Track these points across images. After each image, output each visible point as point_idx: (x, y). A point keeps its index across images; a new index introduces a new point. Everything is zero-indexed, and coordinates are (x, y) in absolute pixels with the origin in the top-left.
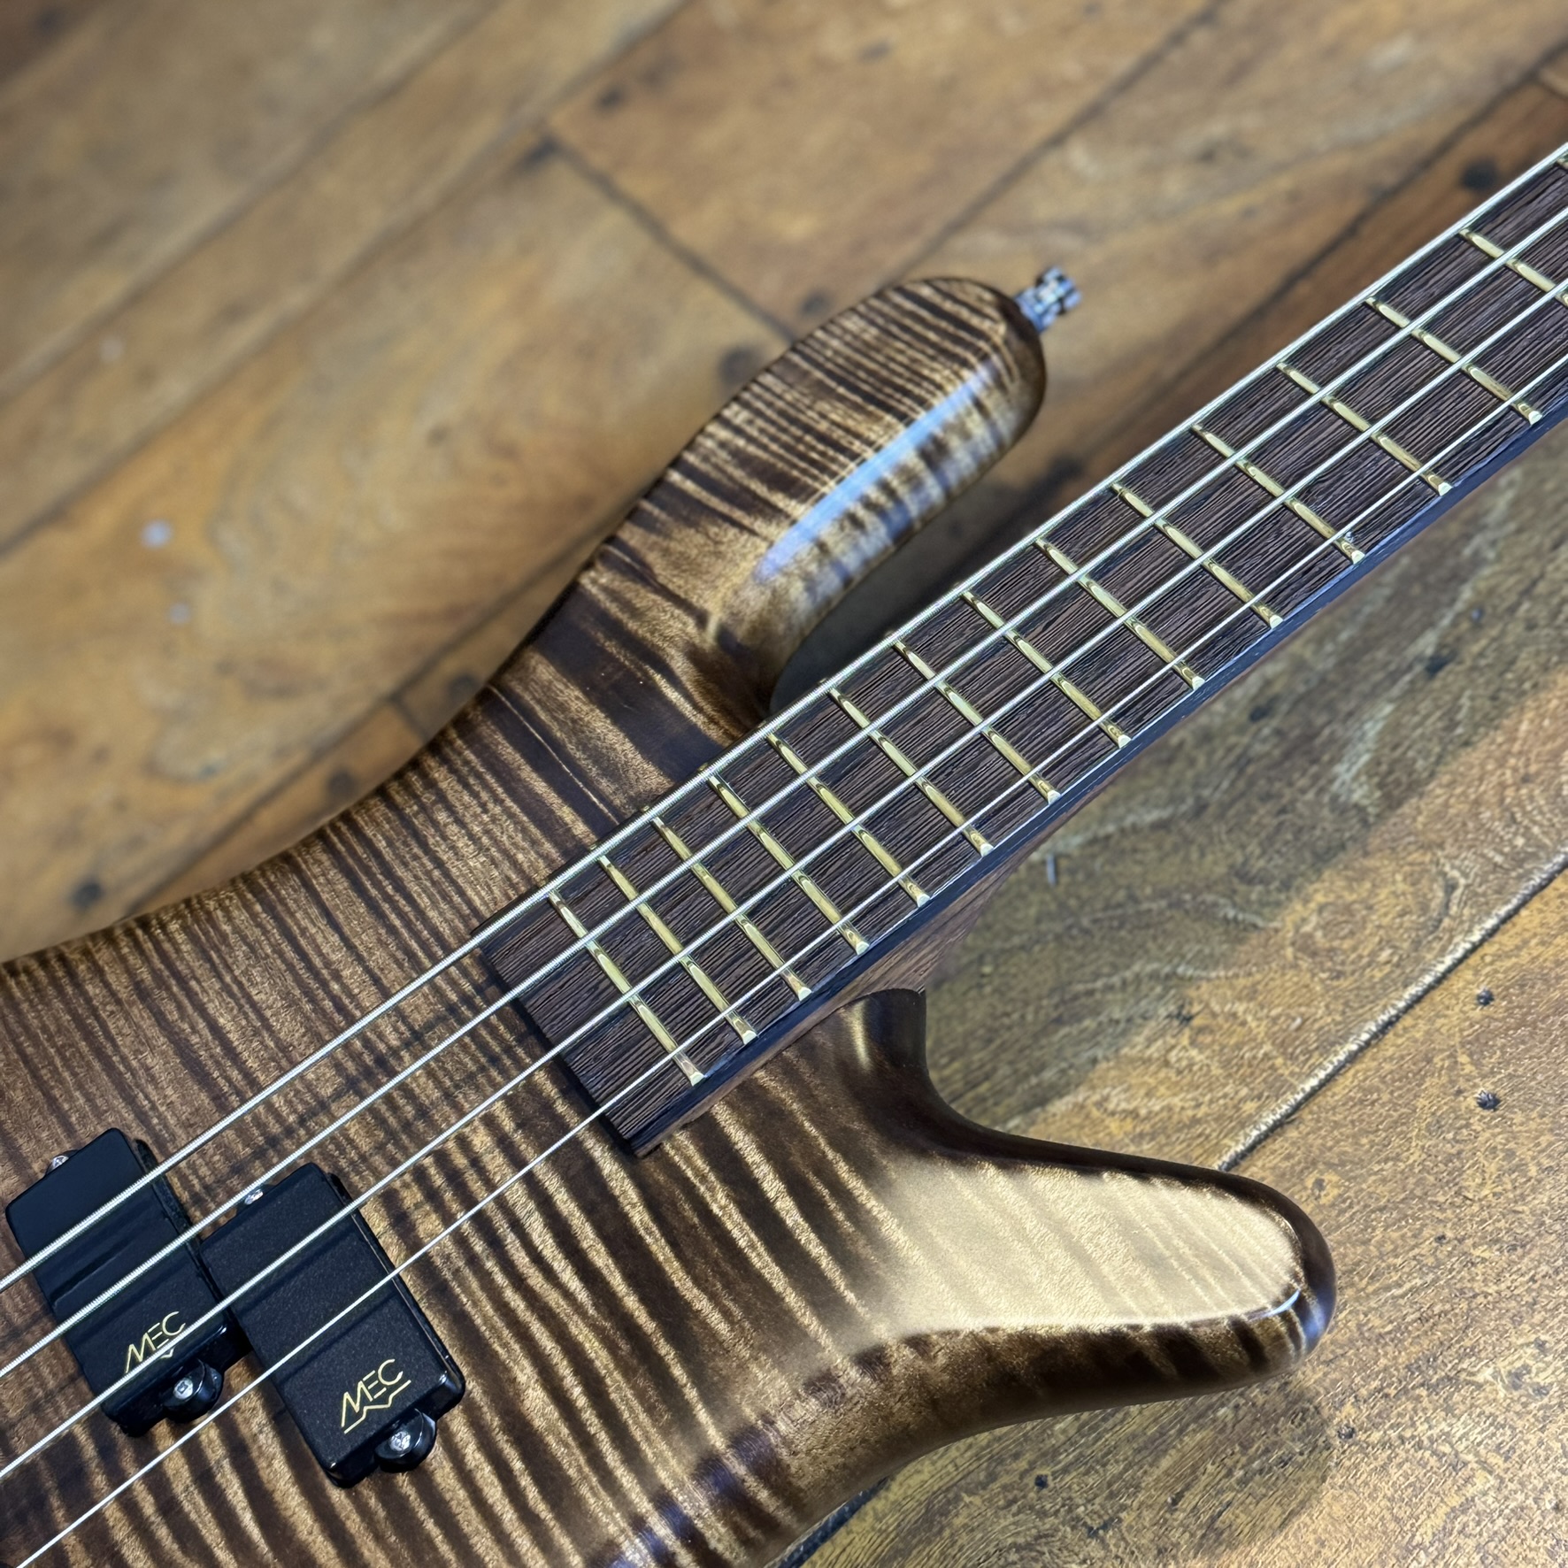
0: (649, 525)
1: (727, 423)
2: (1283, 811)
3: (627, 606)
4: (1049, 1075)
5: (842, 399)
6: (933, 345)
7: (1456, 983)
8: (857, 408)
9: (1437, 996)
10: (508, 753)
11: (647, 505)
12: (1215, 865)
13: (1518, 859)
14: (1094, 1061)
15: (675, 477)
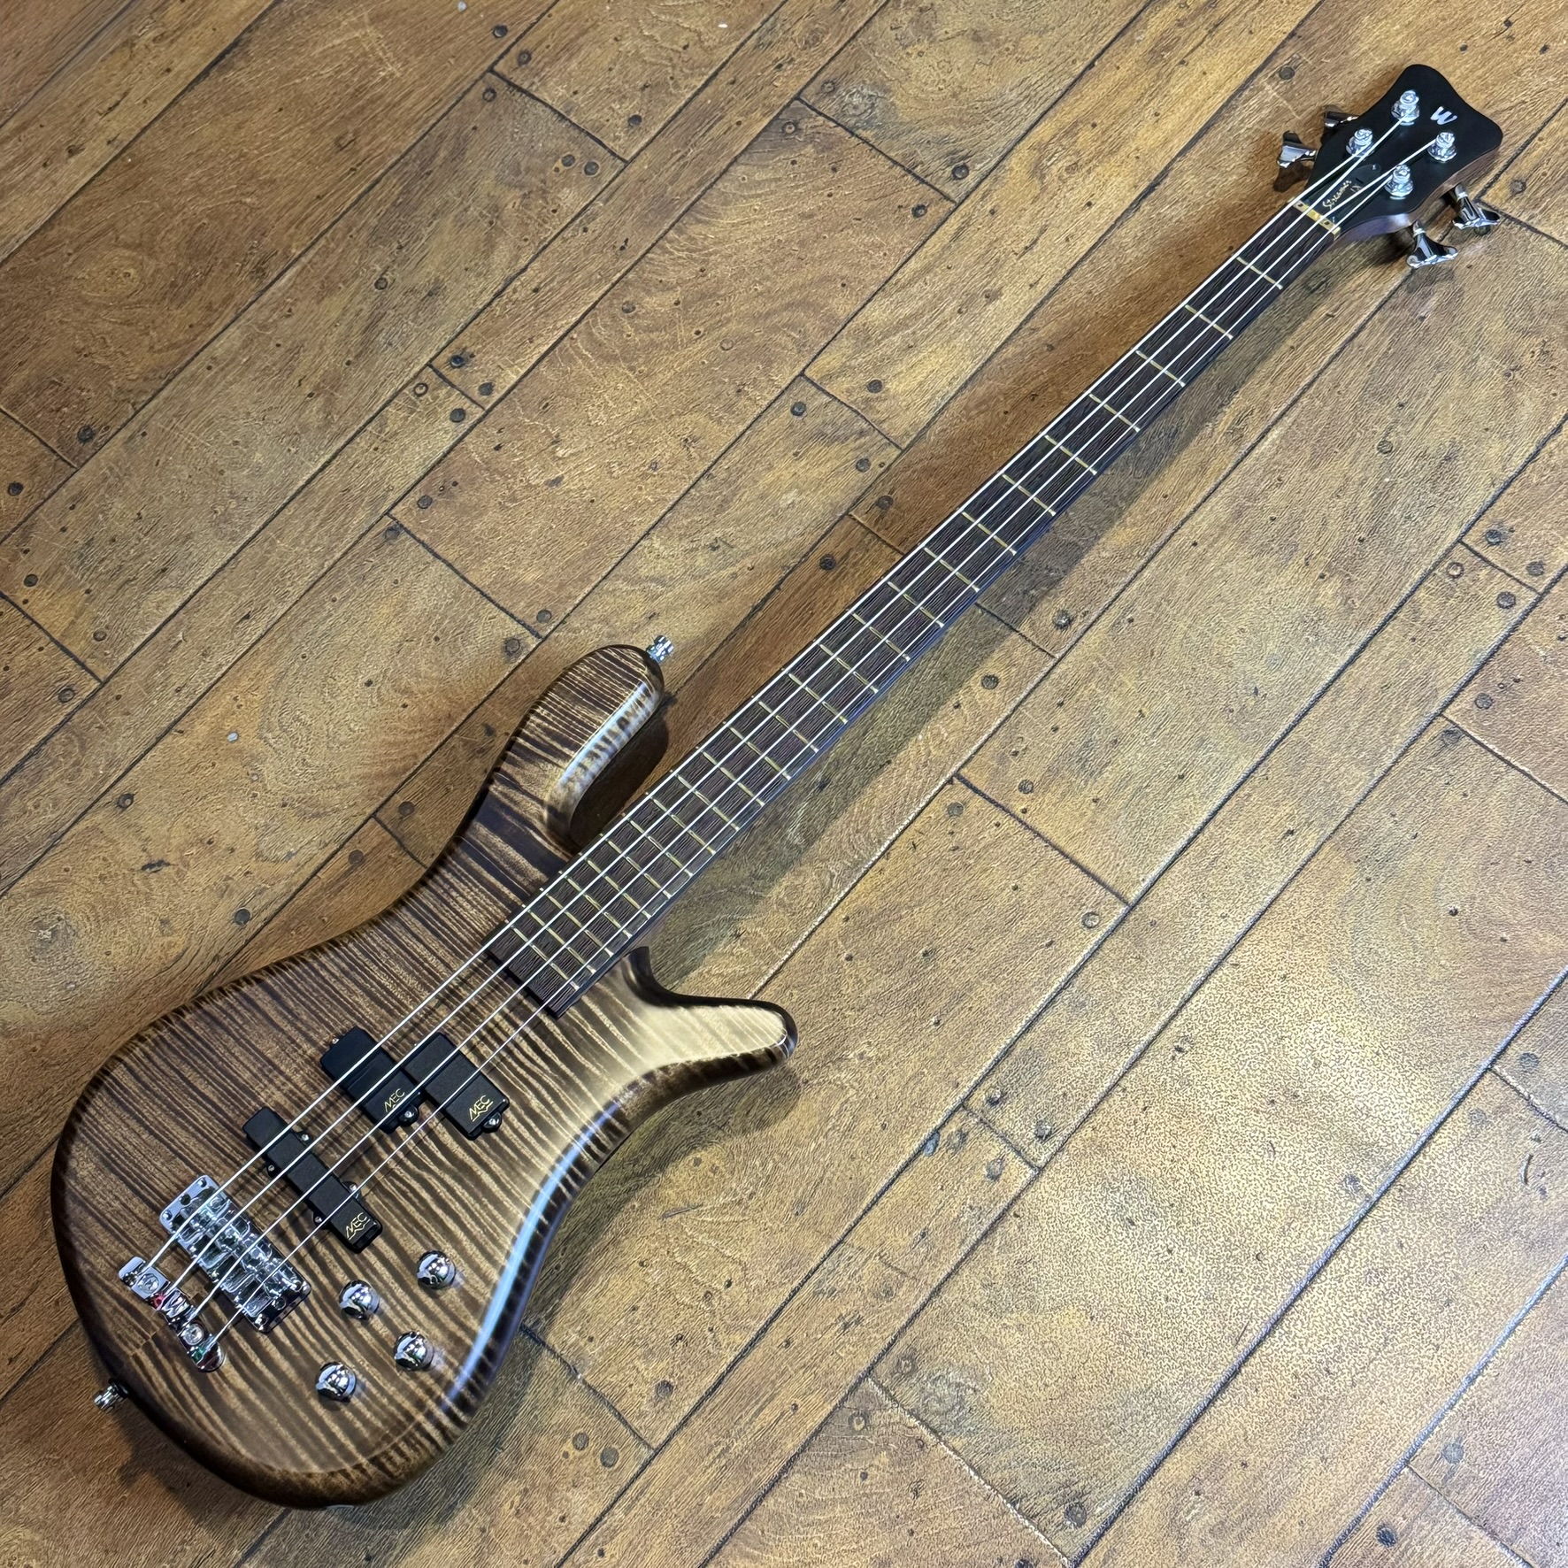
0: (513, 763)
1: (538, 716)
2: (769, 848)
3: (511, 800)
4: (688, 963)
5: (585, 704)
6: (620, 679)
7: (836, 913)
8: (593, 709)
9: (829, 919)
10: (476, 866)
11: (510, 753)
12: (744, 873)
13: (856, 864)
14: (705, 955)
15: (521, 741)
